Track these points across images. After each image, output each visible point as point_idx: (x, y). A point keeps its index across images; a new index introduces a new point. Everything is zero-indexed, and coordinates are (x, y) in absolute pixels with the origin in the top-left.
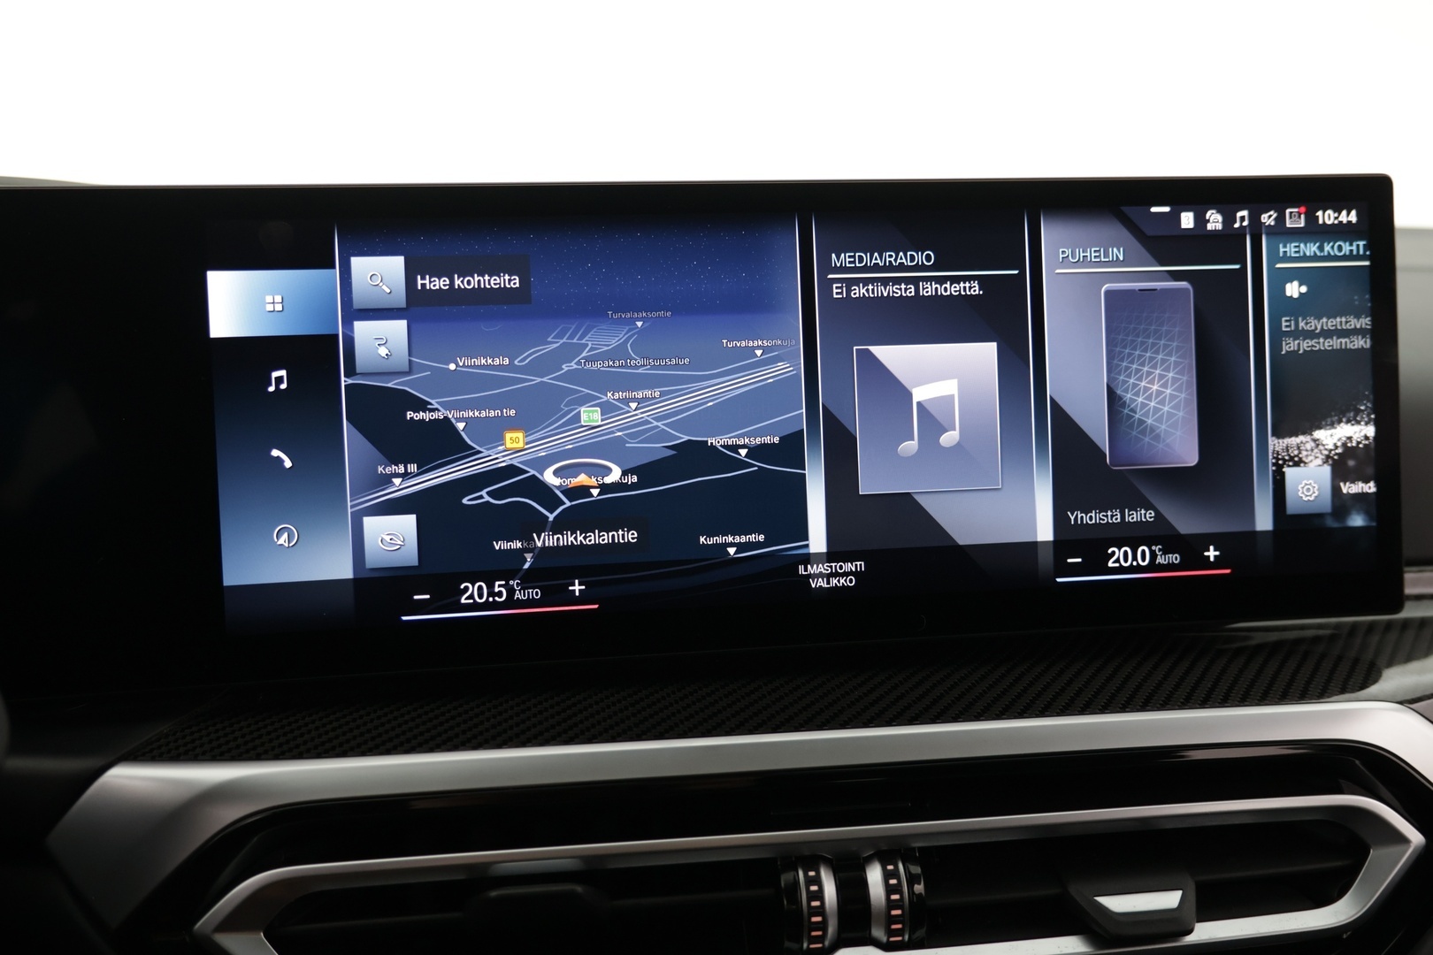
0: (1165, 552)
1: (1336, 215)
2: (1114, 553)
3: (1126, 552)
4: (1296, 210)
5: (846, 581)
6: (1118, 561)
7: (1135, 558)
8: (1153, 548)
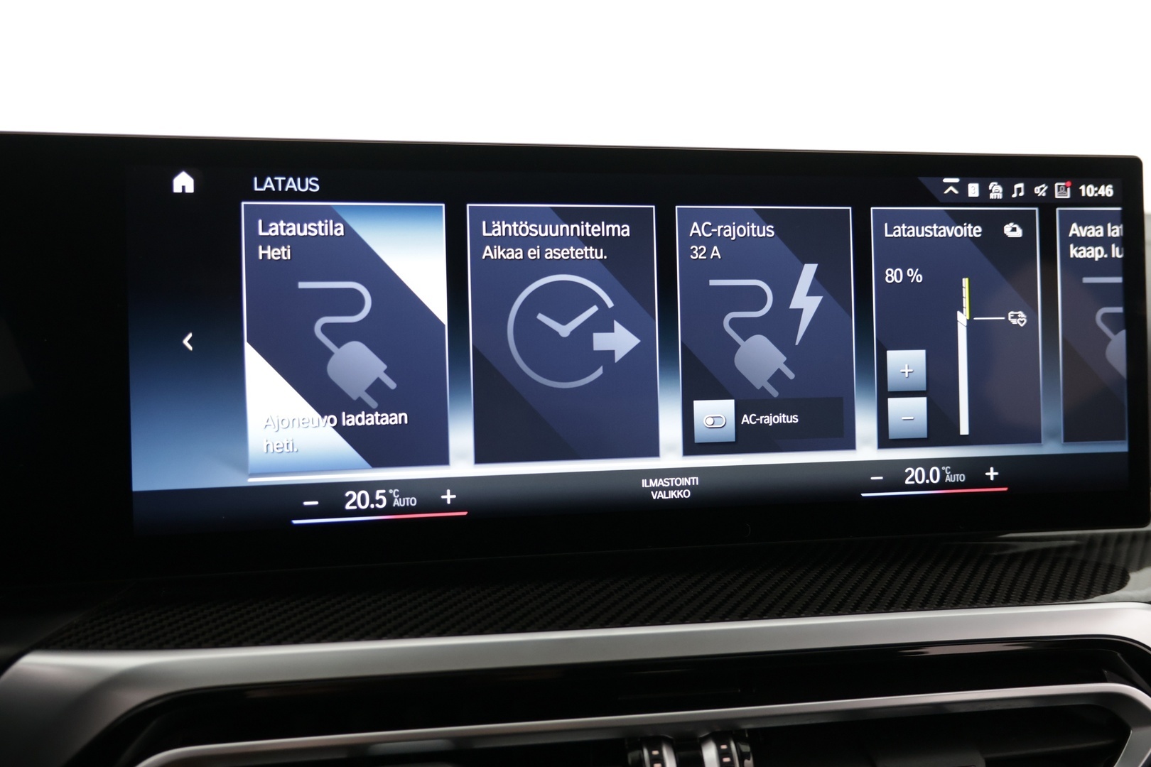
0: (953, 472)
1: (1096, 189)
2: (910, 472)
3: (920, 472)
4: (1063, 184)
5: (682, 493)
6: (913, 479)
7: (927, 477)
8: (943, 468)
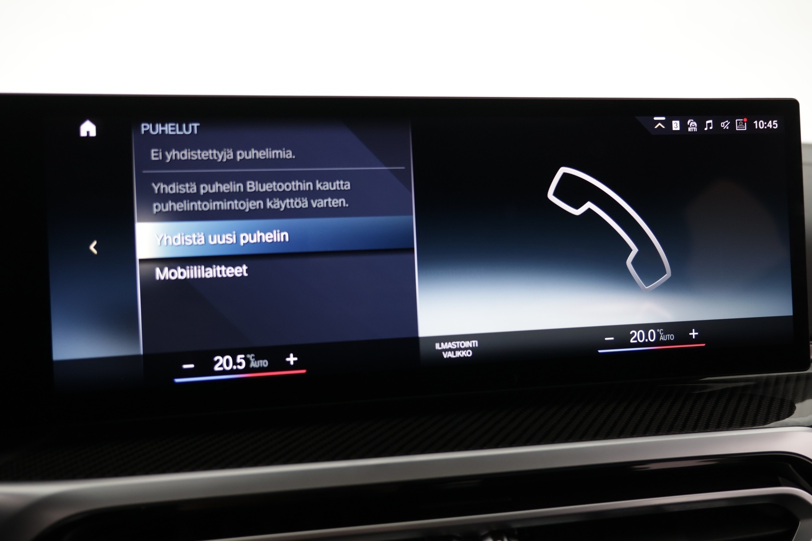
0: (665, 333)
1: (766, 123)
2: (634, 334)
3: (641, 333)
4: (741, 120)
5: (466, 353)
6: (636, 339)
7: (647, 337)
8: (658, 330)
